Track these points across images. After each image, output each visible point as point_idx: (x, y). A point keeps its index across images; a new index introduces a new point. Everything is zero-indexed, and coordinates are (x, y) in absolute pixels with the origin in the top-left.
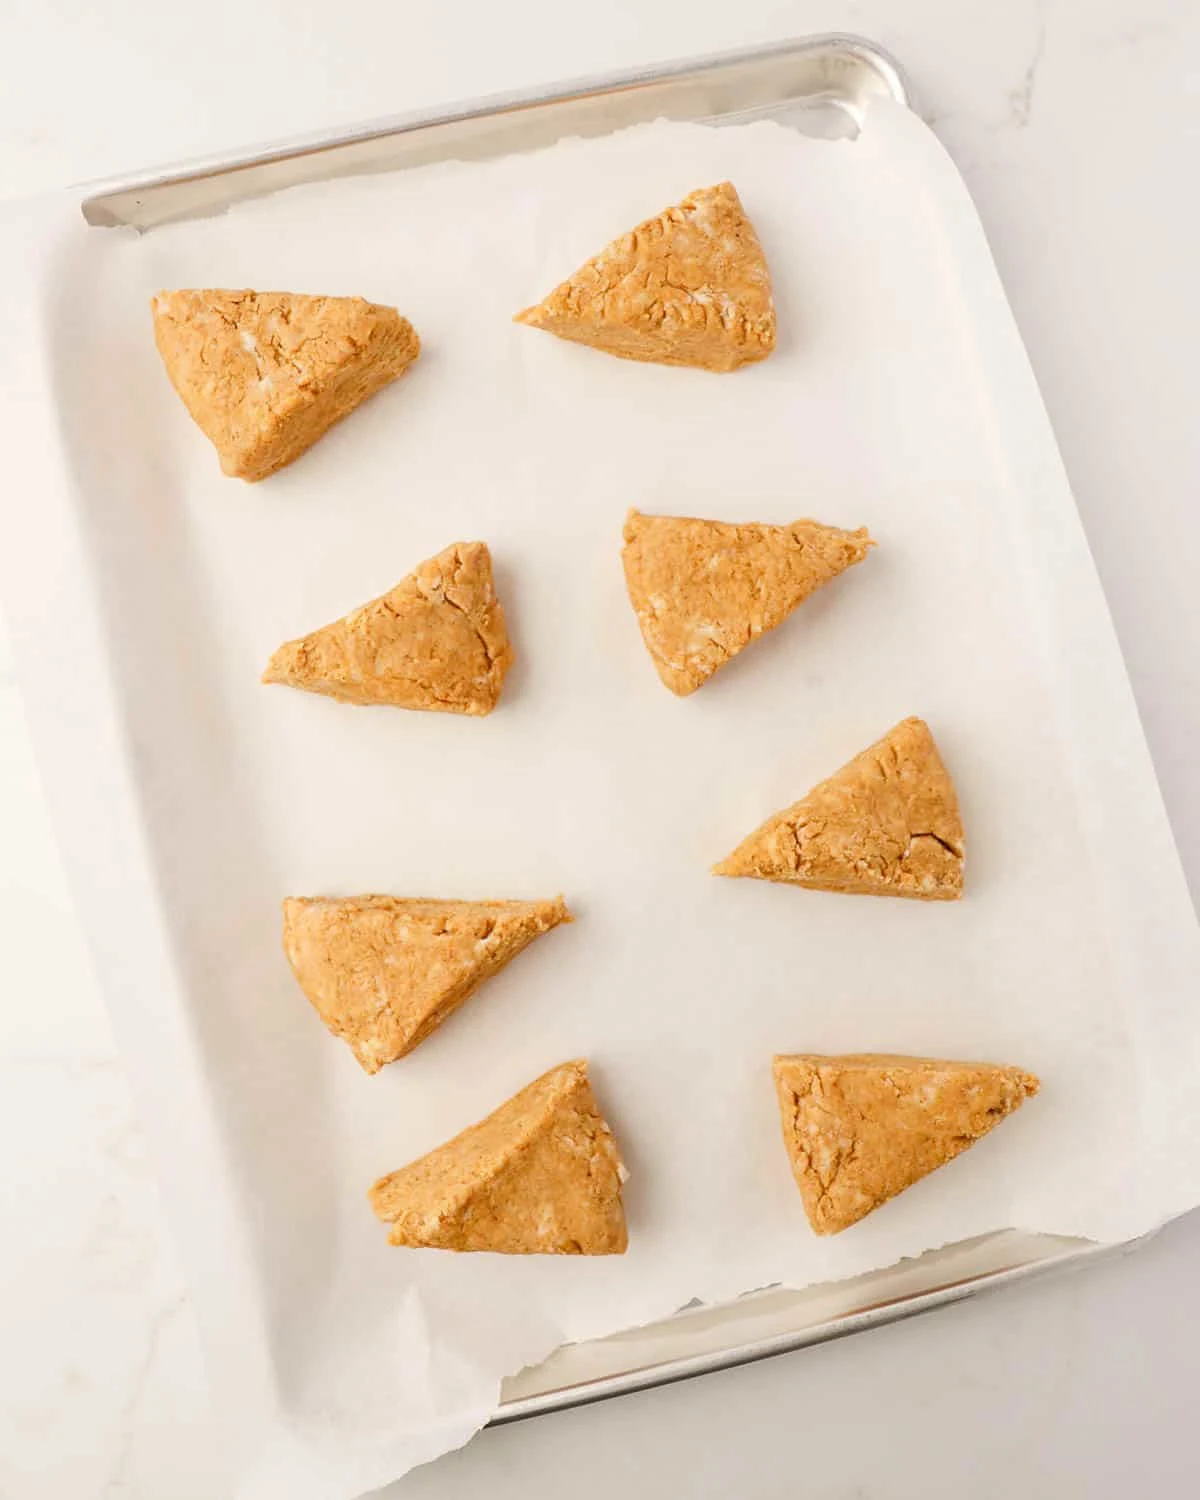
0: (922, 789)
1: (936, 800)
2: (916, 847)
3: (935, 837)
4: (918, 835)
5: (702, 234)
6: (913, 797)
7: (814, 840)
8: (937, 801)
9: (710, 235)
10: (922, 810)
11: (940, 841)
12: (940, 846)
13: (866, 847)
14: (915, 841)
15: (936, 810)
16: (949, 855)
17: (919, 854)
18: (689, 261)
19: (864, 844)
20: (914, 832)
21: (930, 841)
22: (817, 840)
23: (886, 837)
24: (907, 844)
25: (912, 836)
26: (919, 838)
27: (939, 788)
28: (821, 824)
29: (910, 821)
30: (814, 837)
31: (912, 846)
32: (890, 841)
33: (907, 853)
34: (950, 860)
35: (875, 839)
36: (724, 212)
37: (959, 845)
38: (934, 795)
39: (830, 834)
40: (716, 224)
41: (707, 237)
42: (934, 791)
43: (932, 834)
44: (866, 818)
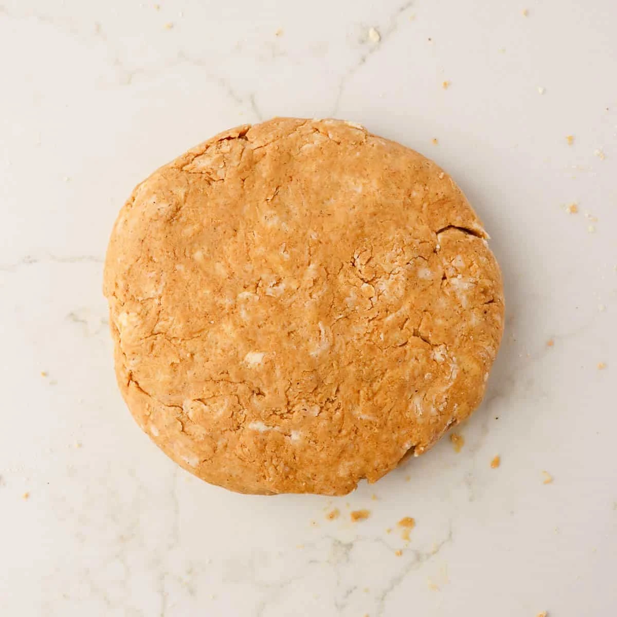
0: (430, 196)
1: (443, 199)
2: (443, 239)
3: (454, 227)
4: (441, 231)
5: (458, 303)
6: (425, 205)
7: (368, 265)
8: (444, 201)
9: (464, 306)
10: (436, 212)
11: (460, 229)
12: (461, 233)
13: (406, 253)
14: (440, 236)
15: (446, 207)
16: (471, 238)
17: (447, 244)
18: (440, 322)
19: (404, 252)
20: (437, 229)
21: (452, 232)
22: (371, 263)
23: (418, 241)
24: (436, 240)
25: (437, 233)
26: (443, 233)
27: (443, 190)
28: (369, 251)
29: (430, 223)
30: (367, 262)
31: (439, 240)
32: (421, 242)
33: (438, 247)
34: (473, 241)
35: (410, 245)
36: (482, 290)
37: (475, 226)
38: (441, 197)
39: (378, 256)
40: (472, 299)
41: (461, 307)
42: (440, 193)
43: (450, 227)
44: (397, 232)
